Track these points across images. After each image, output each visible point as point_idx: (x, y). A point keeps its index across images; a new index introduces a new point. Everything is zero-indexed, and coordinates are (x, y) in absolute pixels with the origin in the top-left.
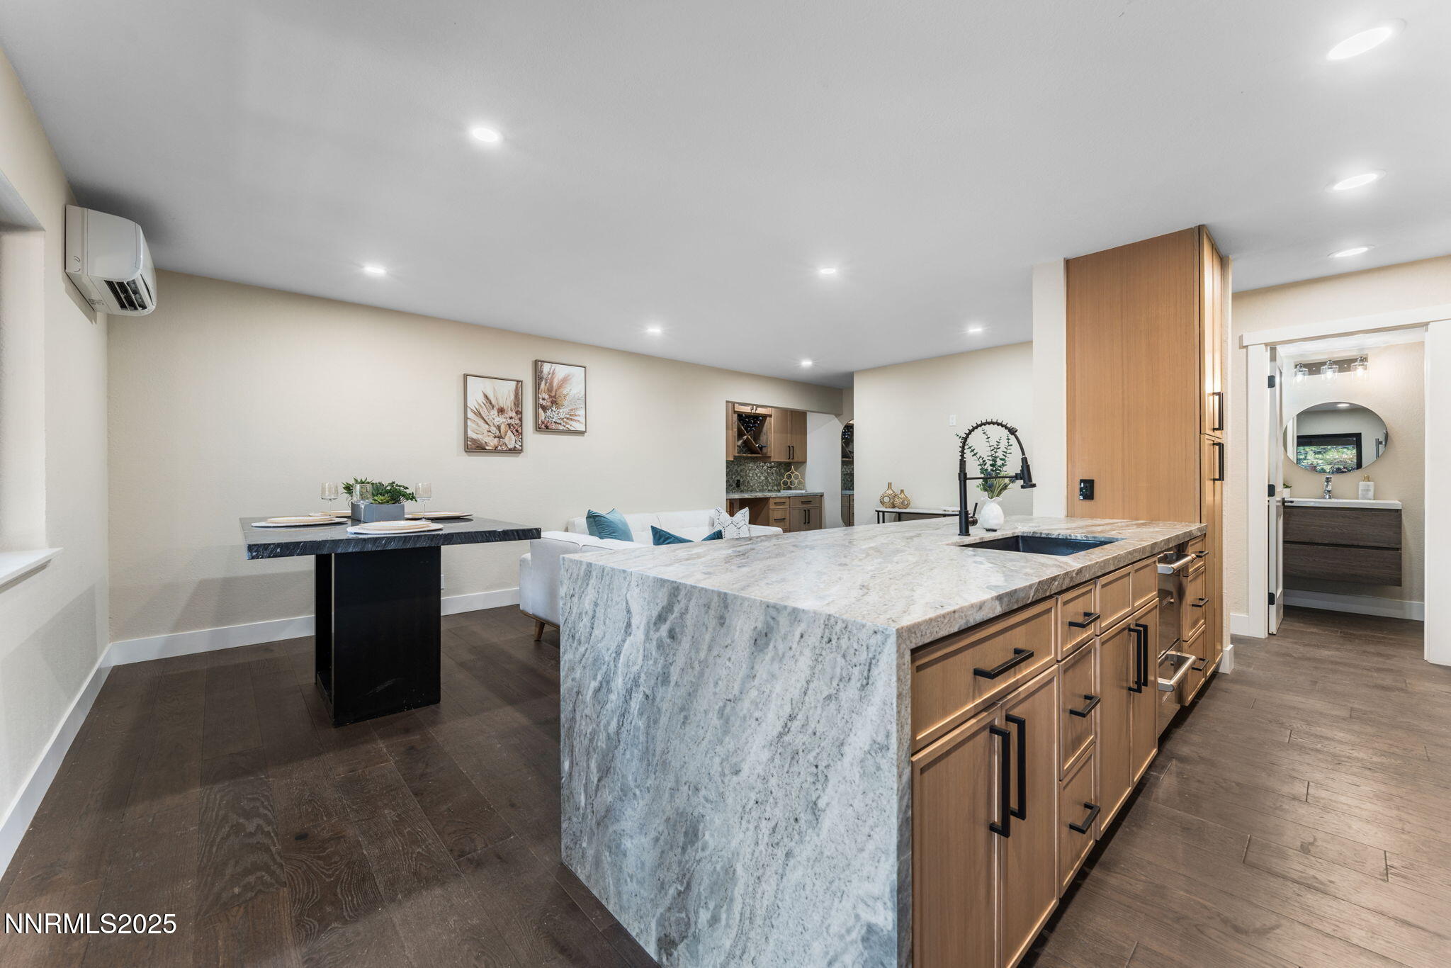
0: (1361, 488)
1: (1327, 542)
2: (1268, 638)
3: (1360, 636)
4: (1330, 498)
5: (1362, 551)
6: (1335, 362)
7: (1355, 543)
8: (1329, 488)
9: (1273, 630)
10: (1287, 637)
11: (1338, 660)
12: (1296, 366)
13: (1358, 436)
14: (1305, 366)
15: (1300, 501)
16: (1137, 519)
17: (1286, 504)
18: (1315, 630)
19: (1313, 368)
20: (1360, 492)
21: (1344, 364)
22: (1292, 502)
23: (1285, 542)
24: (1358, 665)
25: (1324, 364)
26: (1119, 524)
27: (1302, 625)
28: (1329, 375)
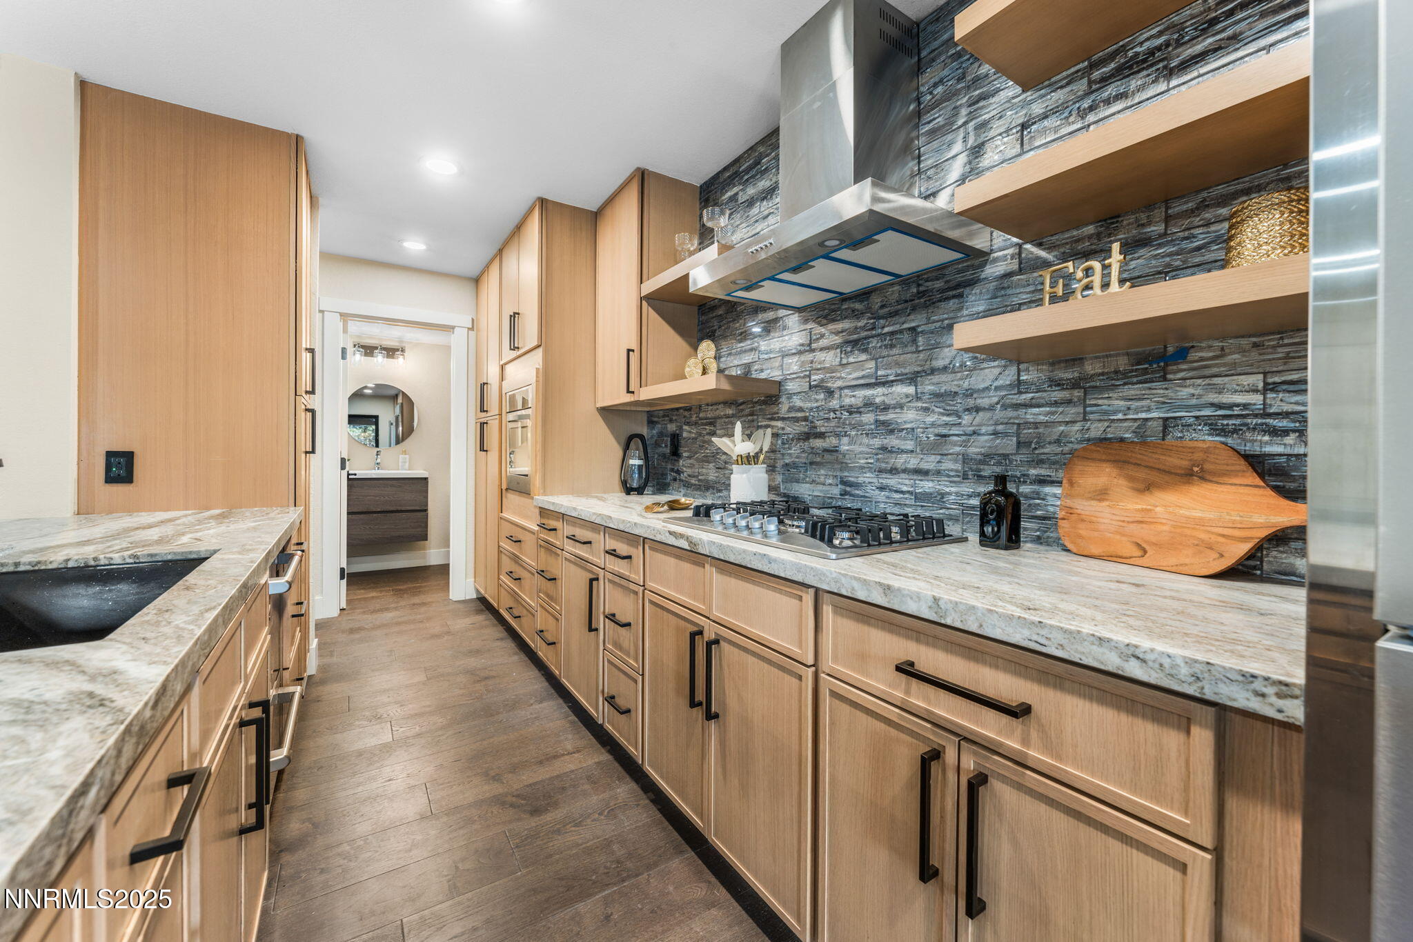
0: (400, 460)
1: (379, 510)
2: (340, 615)
3: (406, 590)
4: (378, 469)
5: (404, 515)
6: (385, 349)
7: (399, 508)
8: (379, 461)
9: (344, 605)
10: (355, 609)
11: (400, 620)
12: (355, 346)
13: (376, 417)
14: (363, 347)
15: (362, 473)
16: (208, 509)
17: (350, 477)
18: (374, 594)
19: (369, 350)
20: (400, 464)
21: (391, 352)
22: (355, 475)
23: (349, 513)
24: (414, 620)
25: (376, 348)
26: (184, 520)
27: (362, 591)
28: (379, 359)
